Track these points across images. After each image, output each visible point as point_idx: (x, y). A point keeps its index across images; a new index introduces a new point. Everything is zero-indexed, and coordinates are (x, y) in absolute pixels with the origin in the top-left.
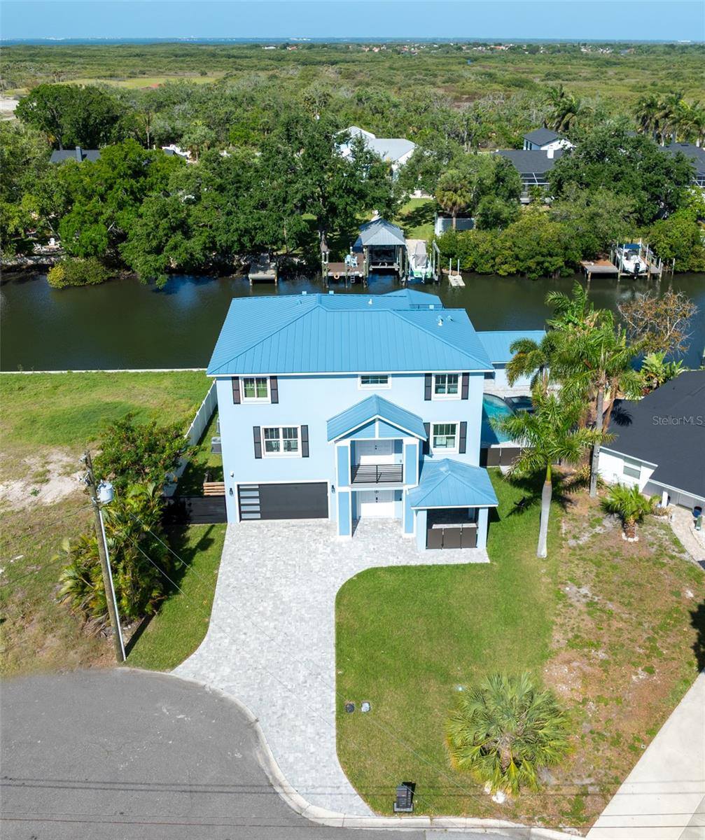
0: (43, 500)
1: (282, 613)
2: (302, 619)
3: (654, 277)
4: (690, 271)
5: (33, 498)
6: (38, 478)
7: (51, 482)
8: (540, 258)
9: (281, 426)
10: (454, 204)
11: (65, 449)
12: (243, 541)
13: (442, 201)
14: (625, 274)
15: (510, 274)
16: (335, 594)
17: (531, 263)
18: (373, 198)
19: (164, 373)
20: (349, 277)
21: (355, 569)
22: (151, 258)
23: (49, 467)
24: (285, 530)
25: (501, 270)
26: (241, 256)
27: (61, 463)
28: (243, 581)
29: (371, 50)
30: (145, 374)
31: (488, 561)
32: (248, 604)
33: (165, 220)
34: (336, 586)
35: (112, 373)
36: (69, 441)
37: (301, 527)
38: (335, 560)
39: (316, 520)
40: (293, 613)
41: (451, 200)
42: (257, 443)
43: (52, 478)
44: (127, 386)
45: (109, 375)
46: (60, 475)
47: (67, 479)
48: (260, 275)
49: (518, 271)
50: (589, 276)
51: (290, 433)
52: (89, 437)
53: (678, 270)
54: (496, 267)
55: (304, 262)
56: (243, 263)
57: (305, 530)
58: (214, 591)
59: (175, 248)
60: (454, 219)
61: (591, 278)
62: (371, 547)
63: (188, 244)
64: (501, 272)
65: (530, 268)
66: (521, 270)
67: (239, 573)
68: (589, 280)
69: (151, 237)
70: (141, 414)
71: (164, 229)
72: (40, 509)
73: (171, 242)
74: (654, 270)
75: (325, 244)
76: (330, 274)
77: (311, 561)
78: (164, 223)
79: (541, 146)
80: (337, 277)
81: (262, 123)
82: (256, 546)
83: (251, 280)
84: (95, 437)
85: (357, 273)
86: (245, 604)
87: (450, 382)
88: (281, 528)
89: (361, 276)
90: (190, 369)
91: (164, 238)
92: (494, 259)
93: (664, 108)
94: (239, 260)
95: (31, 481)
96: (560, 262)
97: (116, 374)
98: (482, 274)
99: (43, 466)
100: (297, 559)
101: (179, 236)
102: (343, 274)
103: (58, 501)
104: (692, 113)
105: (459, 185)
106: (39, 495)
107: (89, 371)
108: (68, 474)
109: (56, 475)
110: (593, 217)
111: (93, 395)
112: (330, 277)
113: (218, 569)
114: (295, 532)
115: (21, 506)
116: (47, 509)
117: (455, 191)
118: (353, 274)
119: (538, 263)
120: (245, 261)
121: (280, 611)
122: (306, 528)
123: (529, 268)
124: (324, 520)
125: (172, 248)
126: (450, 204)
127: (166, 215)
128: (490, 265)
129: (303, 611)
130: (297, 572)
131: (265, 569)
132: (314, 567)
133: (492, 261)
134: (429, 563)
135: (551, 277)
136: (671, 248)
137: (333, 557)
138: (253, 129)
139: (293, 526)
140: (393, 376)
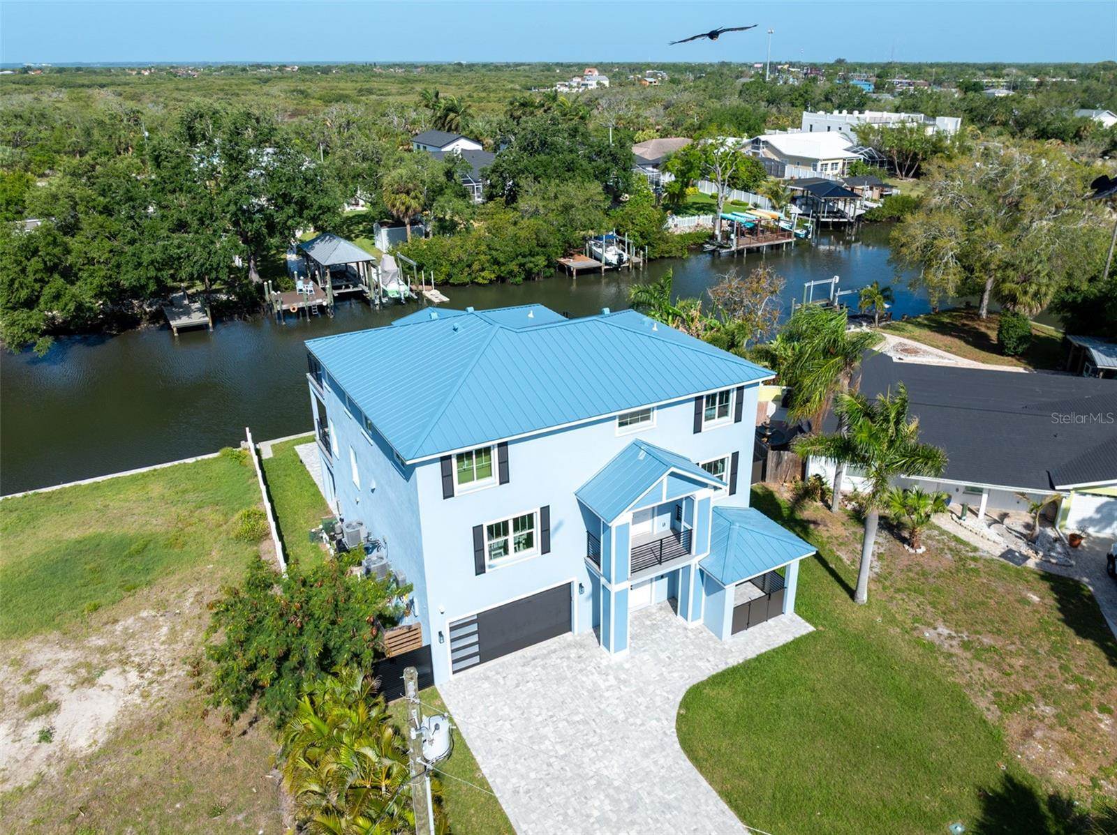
0: (71, 747)
1: (631, 808)
2: (668, 807)
3: (636, 267)
4: (662, 258)
5: (46, 748)
6: (34, 707)
7: (64, 705)
8: (523, 260)
9: (510, 517)
10: (407, 209)
11: (51, 637)
12: (481, 707)
13: (394, 206)
14: (607, 267)
15: (491, 281)
16: (678, 746)
17: (513, 266)
18: (320, 207)
19: (143, 474)
20: (310, 307)
21: (671, 697)
22: (21, 315)
23: (42, 678)
24: (528, 669)
25: (480, 278)
26: (143, 301)
27: (60, 666)
28: (533, 775)
29: (139, 73)
30: (111, 484)
31: (811, 628)
32: (570, 812)
33: (36, 258)
34: (668, 732)
35: (53, 492)
36: (50, 622)
37: (545, 657)
38: (634, 692)
39: (556, 639)
40: (647, 801)
41: (403, 204)
42: (479, 550)
43: (61, 698)
44: (93, 507)
45: (49, 497)
46: (74, 688)
47: (91, 691)
48: (184, 321)
49: (498, 277)
50: (574, 273)
51: (524, 522)
52: (87, 605)
53: (652, 257)
54: (473, 276)
55: (233, 298)
56: (148, 310)
57: (554, 660)
58: (501, 809)
59: (57, 297)
60: (408, 227)
61: (577, 274)
62: (663, 656)
63: (74, 290)
64: (480, 280)
65: (512, 271)
66: (502, 275)
67: (516, 763)
68: (575, 278)
69: (16, 286)
70: (152, 545)
71: (36, 272)
72: (76, 766)
73: (48, 291)
74: (635, 259)
75: (255, 272)
76: (285, 307)
77: (602, 706)
78: (34, 264)
79: (441, 147)
80: (294, 309)
81: (71, 143)
82: (507, 710)
83: (175, 329)
84: (97, 602)
85: (319, 301)
86: (566, 815)
87: (721, 402)
88: (520, 669)
89: (325, 304)
90: (182, 461)
91: (37, 286)
92: (469, 266)
93: (543, 105)
94: (141, 306)
95: (22, 714)
96: (541, 261)
97: (61, 492)
98: (459, 285)
99: (27, 681)
100: (582, 710)
101: (57, 282)
102: (301, 304)
103: (102, 738)
104: (576, 109)
105: (411, 185)
106: (56, 738)
107: (9, 497)
108: (89, 681)
109: (66, 690)
110: (566, 209)
111: (42, 534)
112: (284, 311)
113: (478, 769)
114: (544, 667)
115: (32, 772)
116: (91, 761)
117: (408, 193)
118: (314, 303)
119: (521, 265)
120: (150, 305)
121: (626, 805)
122: (554, 656)
123: (511, 273)
124: (568, 635)
125: (54, 297)
126: (403, 208)
127: (35, 252)
128: (466, 274)
129: (657, 791)
130: (598, 731)
131: (547, 742)
132: (614, 714)
133: (468, 269)
134: (751, 654)
135: (534, 279)
136: (641, 235)
137: (627, 689)
138: (58, 152)
139: (534, 659)
140: (659, 408)
